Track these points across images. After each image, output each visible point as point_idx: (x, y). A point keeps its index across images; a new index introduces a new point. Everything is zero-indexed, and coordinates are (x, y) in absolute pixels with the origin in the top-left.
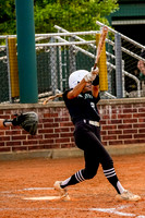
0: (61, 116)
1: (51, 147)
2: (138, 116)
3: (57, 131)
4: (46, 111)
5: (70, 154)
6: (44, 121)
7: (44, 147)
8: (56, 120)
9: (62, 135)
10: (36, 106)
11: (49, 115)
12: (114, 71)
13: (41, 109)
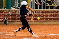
0: (17, 13)
1: (14, 21)
2: (38, 14)
3: (16, 17)
4: (13, 12)
5: (19, 24)
6: (12, 14)
7: (12, 21)
8: (16, 14)
9: (17, 18)
10: (11, 10)
11: (14, 13)
12: (32, 2)
13: (12, 11)
